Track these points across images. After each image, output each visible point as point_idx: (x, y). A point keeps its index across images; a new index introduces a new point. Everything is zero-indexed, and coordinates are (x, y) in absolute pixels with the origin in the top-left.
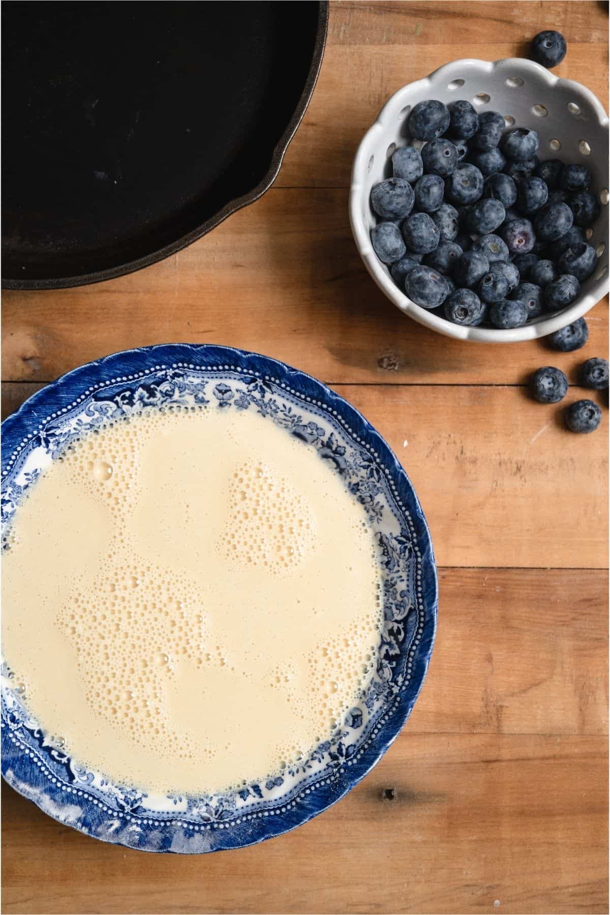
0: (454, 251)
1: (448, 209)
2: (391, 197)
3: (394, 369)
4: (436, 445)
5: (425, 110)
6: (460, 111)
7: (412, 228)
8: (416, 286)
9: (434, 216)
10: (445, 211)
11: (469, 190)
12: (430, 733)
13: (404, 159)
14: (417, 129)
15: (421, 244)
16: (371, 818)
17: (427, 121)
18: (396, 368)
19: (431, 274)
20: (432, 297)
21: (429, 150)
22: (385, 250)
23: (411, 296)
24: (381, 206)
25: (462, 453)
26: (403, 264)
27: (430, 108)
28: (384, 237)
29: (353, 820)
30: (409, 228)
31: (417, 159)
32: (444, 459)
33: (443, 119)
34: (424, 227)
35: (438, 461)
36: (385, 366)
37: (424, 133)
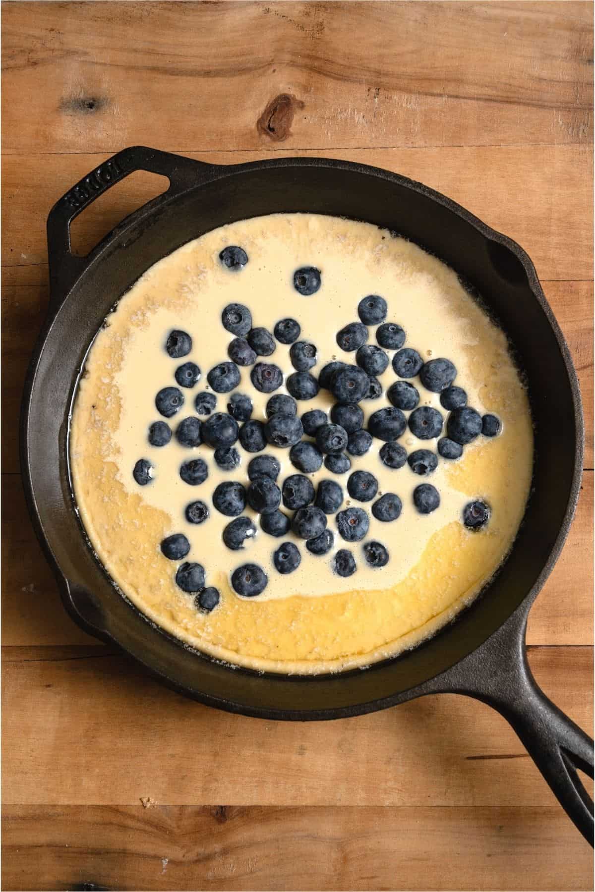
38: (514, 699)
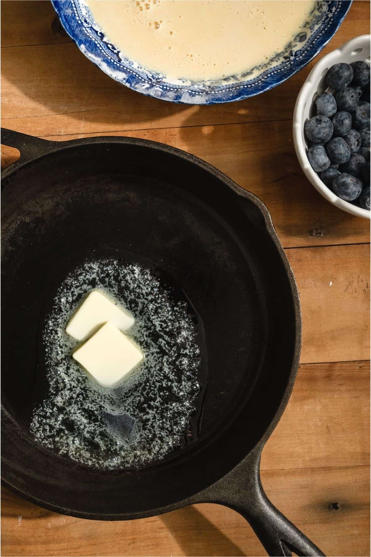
0: (360, 161)
1: (354, 133)
2: (319, 129)
3: (320, 236)
4: (350, 283)
5: (339, 70)
6: (360, 69)
7: (334, 148)
8: (342, 187)
9: (346, 138)
10: (352, 134)
11: (366, 119)
12: (359, 466)
13: (325, 103)
14: (333, 83)
15: (340, 158)
16: (325, 521)
17: (340, 78)
18: (322, 235)
19: (350, 178)
20: (353, 194)
21: (341, 96)
22: (318, 165)
23: (338, 194)
24: (313, 135)
25: (367, 287)
26: (329, 172)
27: (342, 68)
28: (318, 156)
29: (314, 523)
30: (332, 148)
31: (333, 102)
32: (356, 292)
33: (350, 75)
34: (342, 147)
35: (352, 293)
36: (314, 235)
37: (338, 85)
38: (251, 508)
